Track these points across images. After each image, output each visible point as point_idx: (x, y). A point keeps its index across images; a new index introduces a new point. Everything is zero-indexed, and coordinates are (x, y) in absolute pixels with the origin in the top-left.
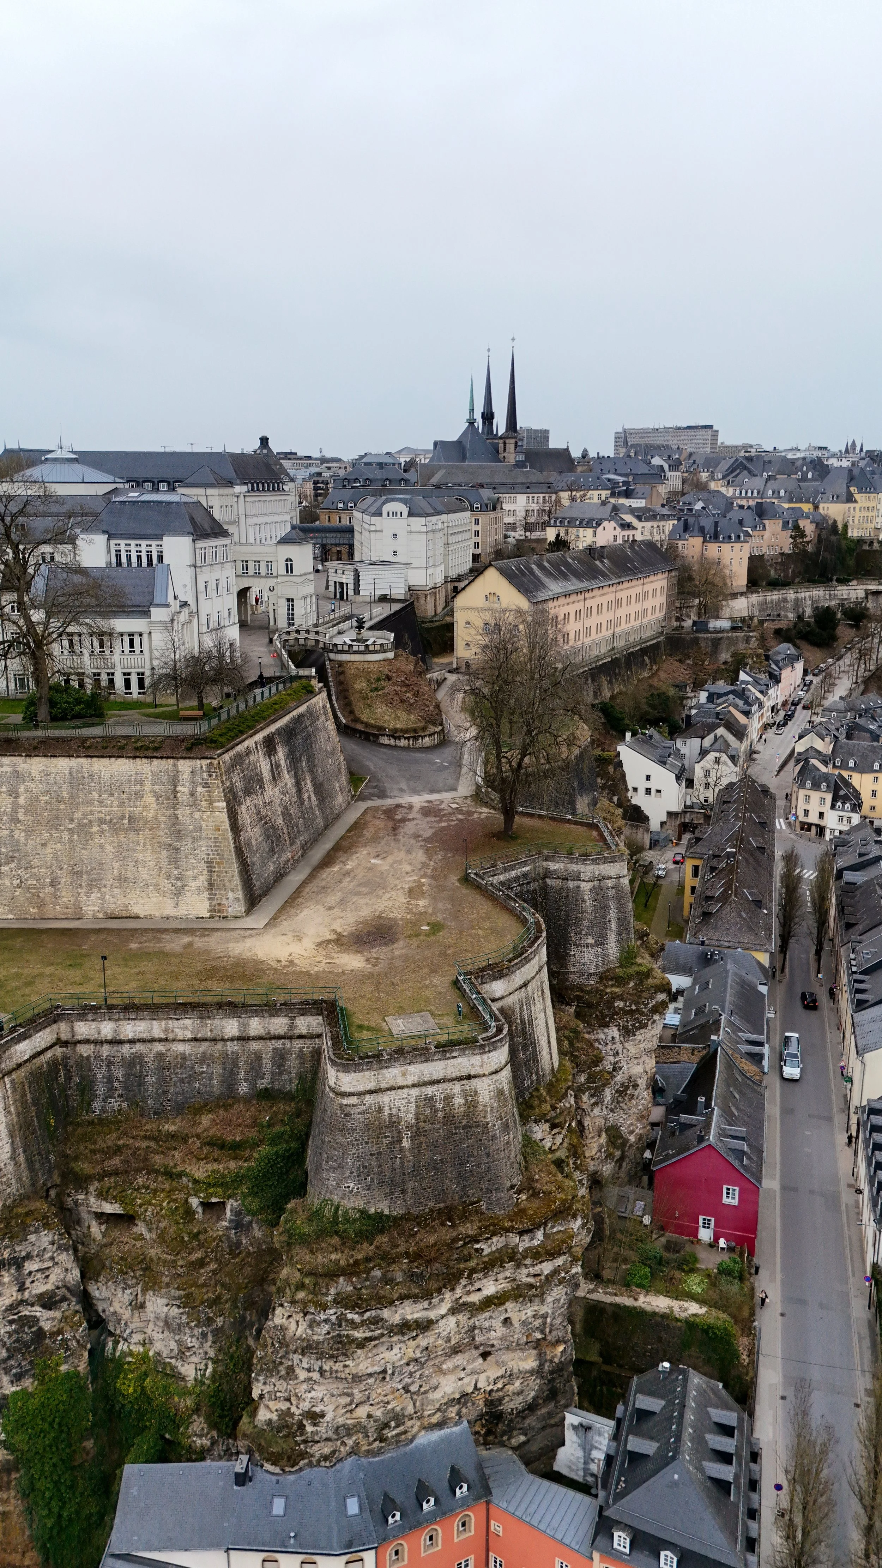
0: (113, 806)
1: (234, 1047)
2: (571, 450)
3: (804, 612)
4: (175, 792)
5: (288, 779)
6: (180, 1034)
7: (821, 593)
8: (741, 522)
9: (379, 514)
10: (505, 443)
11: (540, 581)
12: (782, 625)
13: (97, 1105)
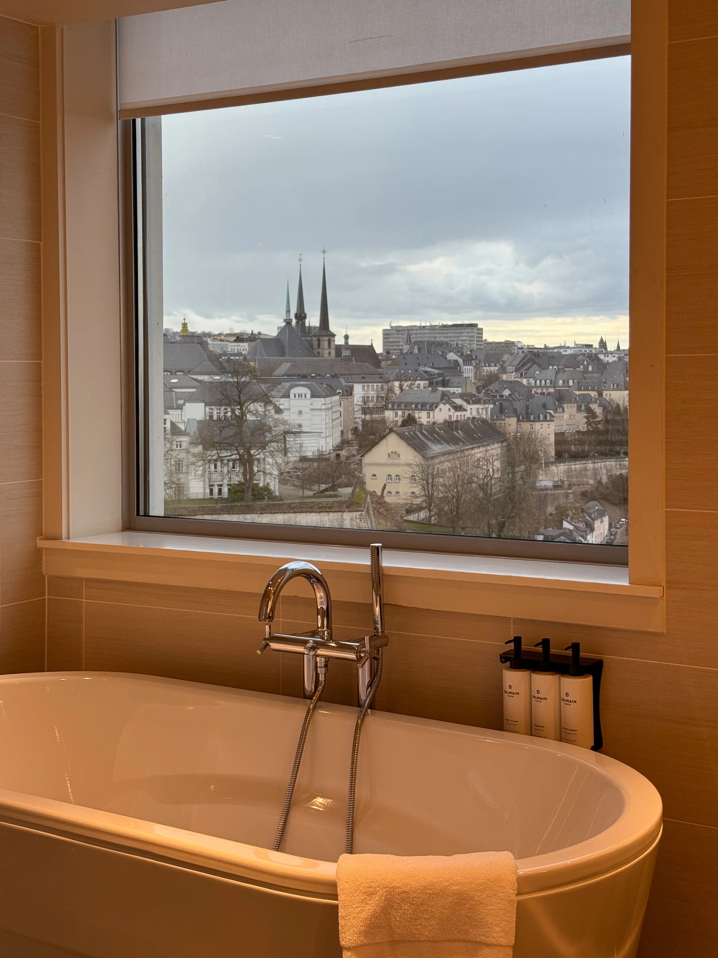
2: (374, 346)
3: (601, 478)
7: (613, 463)
8: (545, 406)
9: (287, 396)
10: (319, 340)
11: (425, 444)
12: (587, 488)
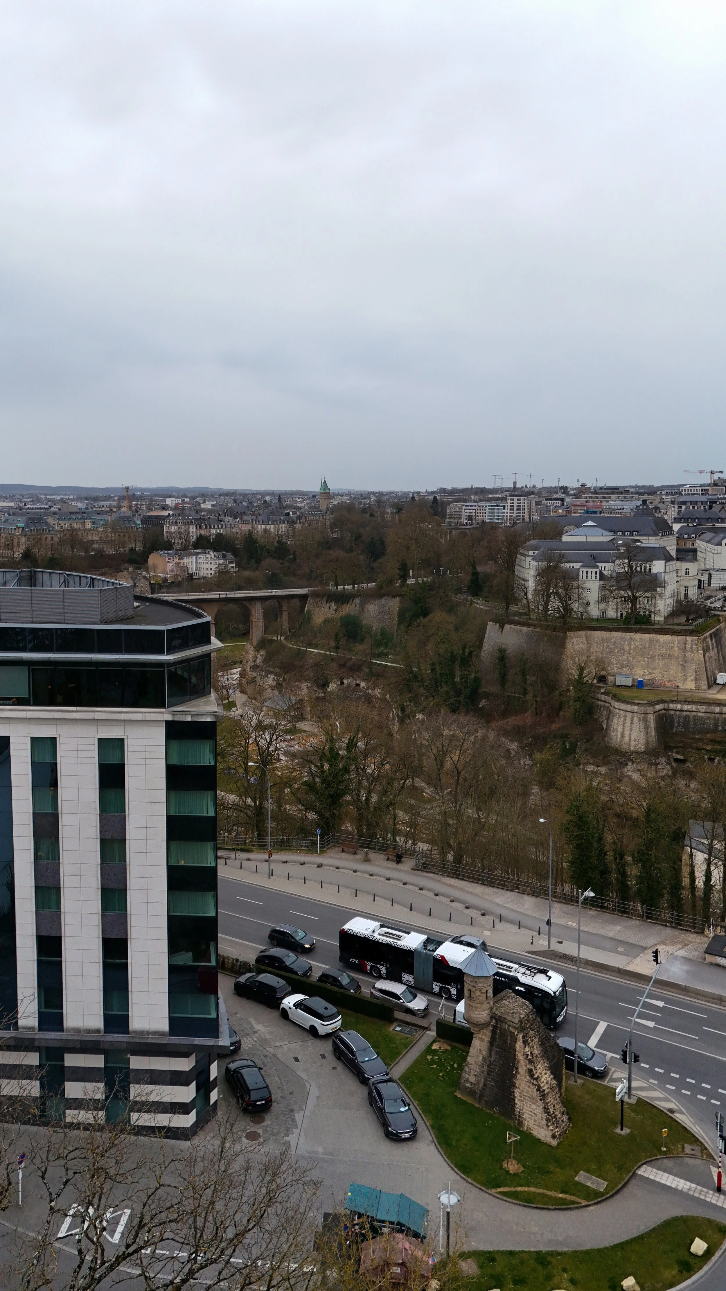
0: (663, 650)
1: (717, 716)
4: (685, 647)
5: (715, 649)
6: (701, 710)
9: (720, 544)
13: (675, 729)
